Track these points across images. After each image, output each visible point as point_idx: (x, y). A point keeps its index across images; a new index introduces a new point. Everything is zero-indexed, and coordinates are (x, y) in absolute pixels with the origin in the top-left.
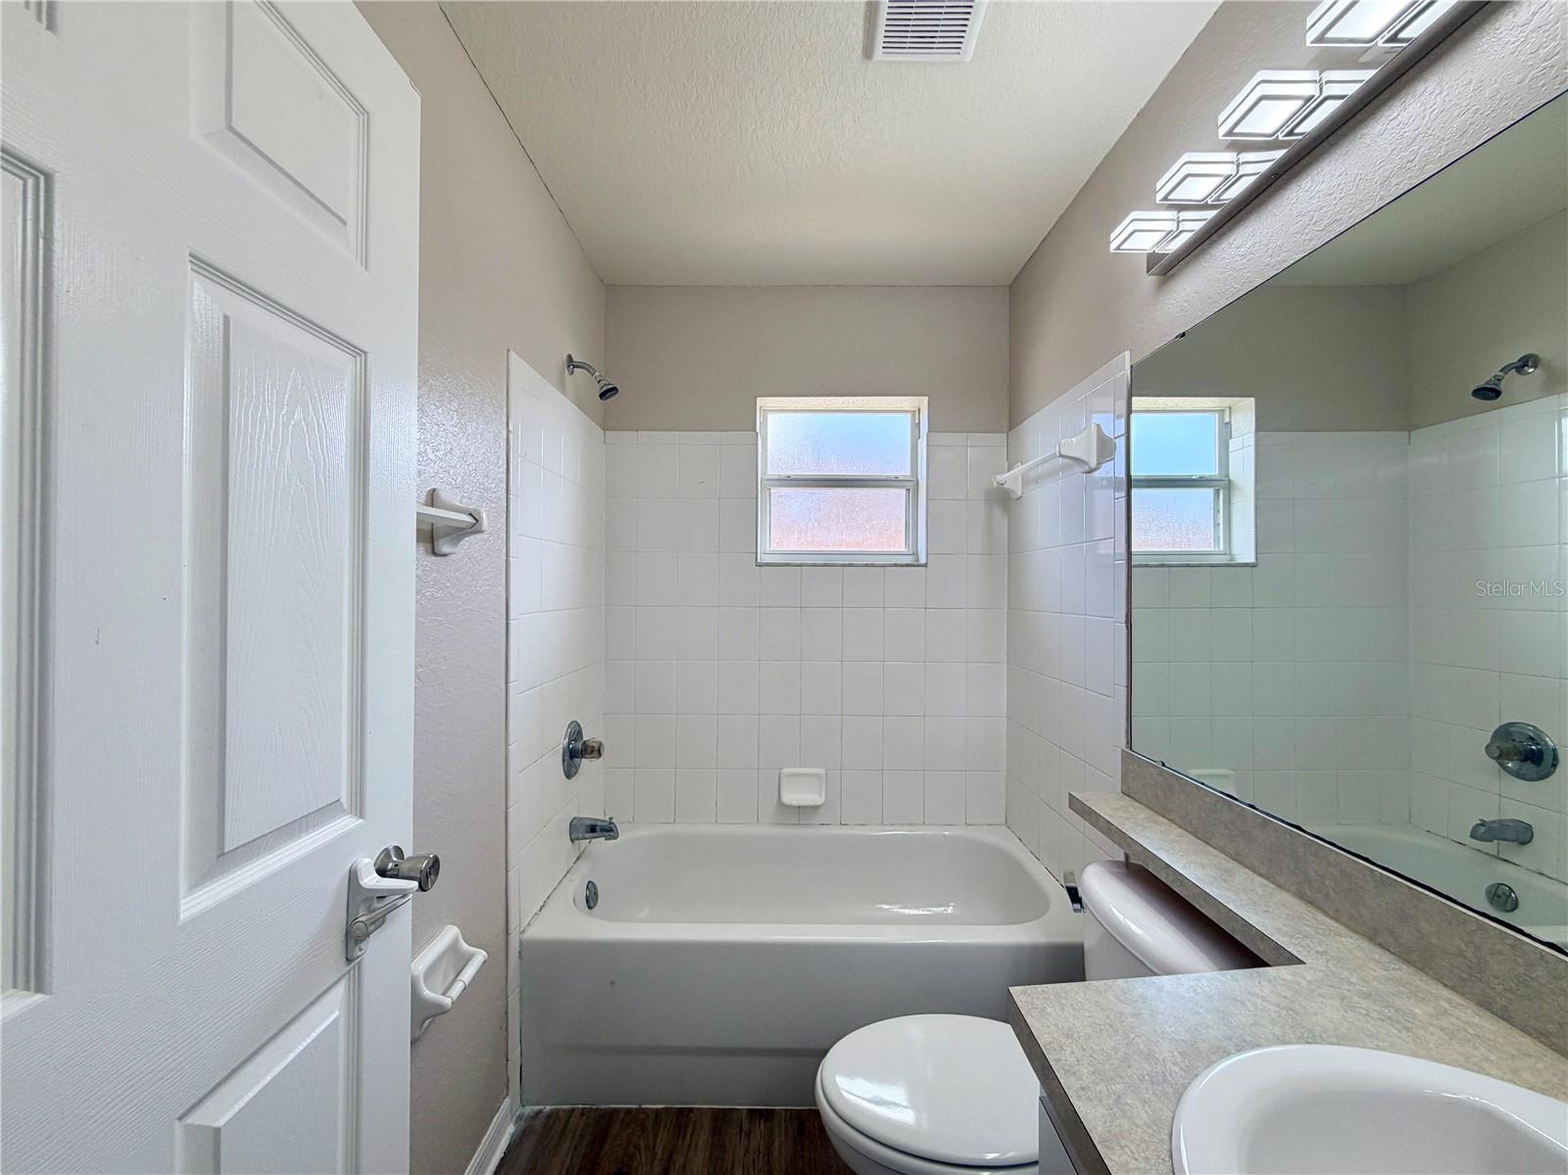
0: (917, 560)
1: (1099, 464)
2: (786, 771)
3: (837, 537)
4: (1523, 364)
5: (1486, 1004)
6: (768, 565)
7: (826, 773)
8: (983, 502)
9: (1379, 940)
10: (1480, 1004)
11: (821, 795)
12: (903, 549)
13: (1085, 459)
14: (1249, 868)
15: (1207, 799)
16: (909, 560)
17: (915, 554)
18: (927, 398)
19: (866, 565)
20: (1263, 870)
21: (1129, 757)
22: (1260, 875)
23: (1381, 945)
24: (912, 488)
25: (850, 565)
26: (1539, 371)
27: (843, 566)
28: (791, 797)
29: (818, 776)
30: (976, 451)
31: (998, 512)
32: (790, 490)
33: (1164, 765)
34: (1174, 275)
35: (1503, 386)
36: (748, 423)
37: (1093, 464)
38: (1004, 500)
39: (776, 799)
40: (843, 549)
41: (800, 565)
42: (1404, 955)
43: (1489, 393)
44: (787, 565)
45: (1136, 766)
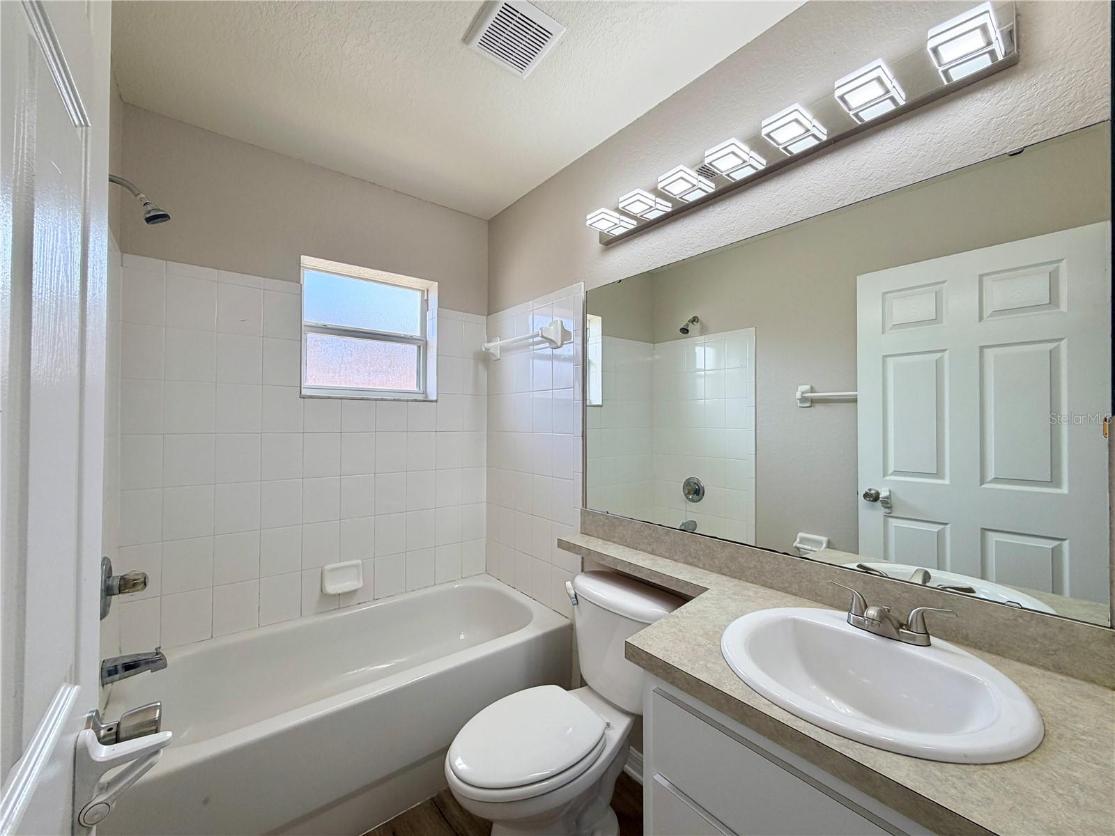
0: (426, 397)
1: (562, 344)
2: (327, 567)
3: (366, 378)
4: (695, 320)
5: (765, 585)
6: (311, 397)
7: (363, 562)
8: (472, 360)
9: (722, 572)
10: (762, 585)
11: (359, 579)
12: (415, 389)
13: (555, 340)
14: (660, 556)
15: (636, 526)
16: (421, 397)
17: (425, 392)
18: (437, 283)
19: (395, 400)
20: (667, 555)
21: (585, 512)
22: (666, 558)
23: (723, 574)
24: (422, 345)
25: (382, 400)
26: (699, 324)
27: (376, 400)
28: (331, 588)
29: (356, 566)
30: (469, 325)
31: (481, 367)
32: (325, 336)
33: (608, 513)
34: (612, 247)
35: (689, 329)
36: (293, 275)
37: (559, 344)
38: (486, 360)
39: (319, 590)
40: (371, 387)
41: (341, 399)
42: (733, 575)
43: (685, 331)
44: (329, 398)
45: (591, 516)
